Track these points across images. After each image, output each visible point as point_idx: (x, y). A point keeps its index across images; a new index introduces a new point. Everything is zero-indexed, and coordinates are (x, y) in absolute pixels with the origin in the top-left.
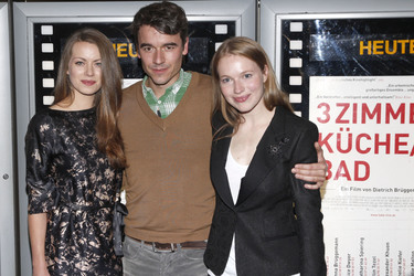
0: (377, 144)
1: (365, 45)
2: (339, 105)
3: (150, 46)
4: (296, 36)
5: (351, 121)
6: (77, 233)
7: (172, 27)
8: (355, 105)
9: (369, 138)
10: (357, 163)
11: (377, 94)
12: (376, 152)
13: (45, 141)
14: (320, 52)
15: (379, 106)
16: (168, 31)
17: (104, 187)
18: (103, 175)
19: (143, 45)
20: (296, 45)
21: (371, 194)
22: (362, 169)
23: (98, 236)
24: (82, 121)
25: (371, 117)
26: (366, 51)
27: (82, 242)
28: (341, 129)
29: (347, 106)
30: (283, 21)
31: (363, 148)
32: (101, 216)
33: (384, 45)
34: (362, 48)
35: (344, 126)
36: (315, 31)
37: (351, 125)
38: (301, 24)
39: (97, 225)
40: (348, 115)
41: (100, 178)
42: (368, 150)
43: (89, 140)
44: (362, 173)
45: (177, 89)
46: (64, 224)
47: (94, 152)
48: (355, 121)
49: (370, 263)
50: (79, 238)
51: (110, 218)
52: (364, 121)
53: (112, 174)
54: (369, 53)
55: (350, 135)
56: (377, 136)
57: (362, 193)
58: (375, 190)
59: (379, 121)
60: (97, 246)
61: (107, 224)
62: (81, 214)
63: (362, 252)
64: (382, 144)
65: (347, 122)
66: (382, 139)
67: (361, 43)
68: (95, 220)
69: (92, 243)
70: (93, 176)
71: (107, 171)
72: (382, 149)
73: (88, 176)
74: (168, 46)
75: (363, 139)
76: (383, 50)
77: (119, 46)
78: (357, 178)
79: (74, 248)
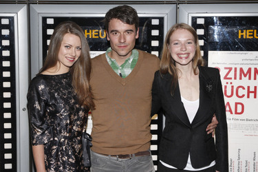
0: (249, 92)
1: (242, 32)
2: (226, 68)
3: (116, 32)
4: (200, 26)
5: (233, 78)
6: (61, 153)
7: (131, 20)
8: (236, 69)
9: (244, 88)
10: (236, 104)
11: (249, 62)
12: (248, 97)
13: (43, 96)
14: (216, 36)
15: (250, 69)
16: (128, 22)
17: (79, 122)
18: (78, 115)
19: (112, 31)
20: (200, 32)
21: (245, 122)
22: (239, 107)
23: (74, 155)
24: (64, 81)
25: (245, 76)
26: (242, 36)
27: (64, 159)
28: (227, 83)
29: (230, 69)
30: (193, 18)
31: (240, 94)
32: (75, 142)
33: (253, 32)
34: (240, 34)
35: (229, 81)
36: (213, 24)
37: (233, 80)
38: (203, 19)
39: (73, 148)
40: (231, 75)
41: (76, 117)
42: (243, 96)
43: (69, 93)
44: (239, 110)
45: (131, 60)
46: (55, 147)
47: (73, 101)
48: (235, 78)
49: (244, 164)
50: (63, 156)
51: (81, 142)
52: (241, 79)
53: (83, 114)
54: (244, 37)
55: (233, 87)
56: (249, 87)
57: (239, 122)
58: (247, 120)
59: (250, 79)
60: (73, 162)
61: (79, 146)
62: (64, 141)
63: (239, 158)
64: (252, 92)
65: (231, 79)
66: (252, 89)
67: (240, 31)
68: (72, 144)
69: (70, 160)
70: (72, 116)
71: (81, 113)
72: (252, 95)
73: (70, 117)
74: (128, 31)
75: (240, 89)
76: (253, 35)
77: (94, 31)
78: (236, 113)
79: (59, 163)
